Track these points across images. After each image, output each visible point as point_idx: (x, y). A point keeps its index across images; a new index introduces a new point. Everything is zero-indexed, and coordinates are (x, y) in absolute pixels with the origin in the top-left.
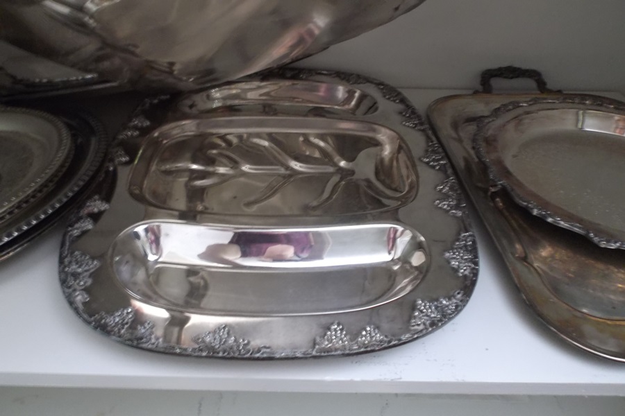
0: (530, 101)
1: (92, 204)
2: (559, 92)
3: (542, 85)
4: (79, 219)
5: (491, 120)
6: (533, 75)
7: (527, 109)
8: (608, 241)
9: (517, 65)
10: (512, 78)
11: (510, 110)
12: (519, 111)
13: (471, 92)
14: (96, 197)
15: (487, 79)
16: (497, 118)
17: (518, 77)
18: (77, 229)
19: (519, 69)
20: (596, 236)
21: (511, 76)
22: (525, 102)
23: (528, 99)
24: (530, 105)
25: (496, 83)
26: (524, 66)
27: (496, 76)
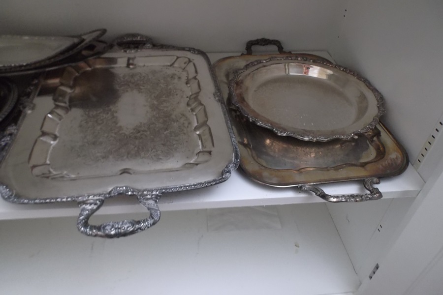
0: (268, 59)
1: (11, 128)
2: (290, 53)
3: (281, 49)
4: (4, 137)
5: (242, 71)
6: (277, 43)
7: (265, 64)
8: (281, 132)
9: (267, 37)
10: (264, 45)
11: (255, 65)
12: (261, 65)
13: (239, 54)
14: (13, 124)
15: (250, 46)
16: (247, 70)
17: (267, 44)
18: (4, 141)
19: (268, 40)
20: (276, 130)
21: (263, 44)
22: (265, 60)
23: (267, 58)
24: (267, 62)
25: (254, 48)
26: (271, 38)
27: (255, 44)
